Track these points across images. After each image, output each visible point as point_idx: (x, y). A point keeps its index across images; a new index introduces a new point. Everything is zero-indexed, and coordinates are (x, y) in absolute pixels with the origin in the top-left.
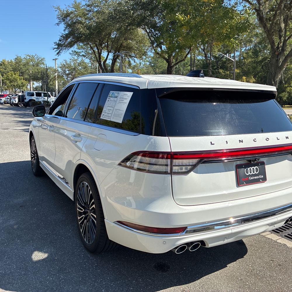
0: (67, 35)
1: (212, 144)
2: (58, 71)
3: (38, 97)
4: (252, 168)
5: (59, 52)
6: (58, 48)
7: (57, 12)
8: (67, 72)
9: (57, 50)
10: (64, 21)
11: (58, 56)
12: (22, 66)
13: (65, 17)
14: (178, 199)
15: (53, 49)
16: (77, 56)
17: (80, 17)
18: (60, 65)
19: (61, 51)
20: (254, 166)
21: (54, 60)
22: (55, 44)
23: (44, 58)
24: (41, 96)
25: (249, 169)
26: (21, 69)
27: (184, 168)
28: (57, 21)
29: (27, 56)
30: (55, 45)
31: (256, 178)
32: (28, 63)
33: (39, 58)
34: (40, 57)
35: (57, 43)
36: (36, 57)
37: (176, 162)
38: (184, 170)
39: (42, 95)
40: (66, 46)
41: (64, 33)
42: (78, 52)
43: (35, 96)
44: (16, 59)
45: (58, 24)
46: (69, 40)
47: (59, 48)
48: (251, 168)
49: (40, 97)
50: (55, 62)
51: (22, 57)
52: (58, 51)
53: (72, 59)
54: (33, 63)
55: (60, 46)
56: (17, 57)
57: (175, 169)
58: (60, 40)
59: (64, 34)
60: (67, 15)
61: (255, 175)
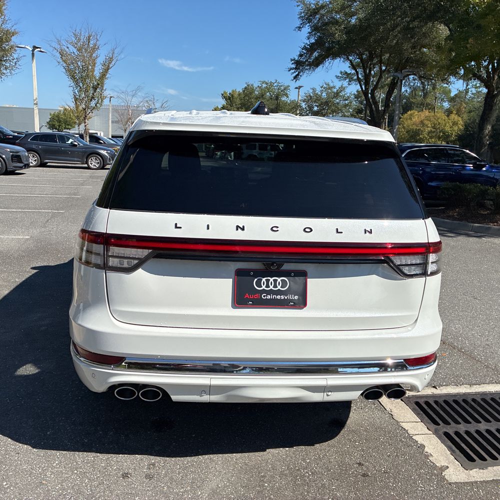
0: (312, 45)
1: (176, 227)
2: (301, 107)
3: (262, 152)
4: (271, 280)
5: (298, 75)
6: (296, 68)
7: (300, 8)
8: (316, 108)
9: (294, 72)
10: (309, 22)
11: (296, 81)
12: (253, 100)
13: (310, 15)
14: (116, 311)
15: (289, 71)
16: (348, 80)
17: (336, 12)
18: (304, 97)
19: (301, 74)
20: (279, 276)
21: (296, 88)
22: (293, 62)
23: (289, 86)
24: (266, 150)
25: (264, 280)
26: (251, 105)
27: (126, 261)
28: (298, 23)
29: (263, 83)
30: (293, 64)
31: (279, 297)
32: (262, 96)
33: (280, 86)
34: (283, 84)
35: (296, 59)
36: (275, 84)
37: (115, 250)
38: (126, 265)
39: (269, 148)
40: (310, 65)
41: (309, 43)
42: (350, 73)
43: (257, 150)
44: (246, 88)
45: (300, 28)
46: (316, 54)
47: (299, 68)
48: (269, 278)
49: (265, 152)
50: (299, 91)
51: (255, 85)
52: (297, 73)
53: (325, 86)
54: (270, 94)
55: (300, 65)
56: (248, 85)
57: (113, 262)
58: (301, 55)
59: (309, 45)
60: (315, 12)
61: (279, 292)
